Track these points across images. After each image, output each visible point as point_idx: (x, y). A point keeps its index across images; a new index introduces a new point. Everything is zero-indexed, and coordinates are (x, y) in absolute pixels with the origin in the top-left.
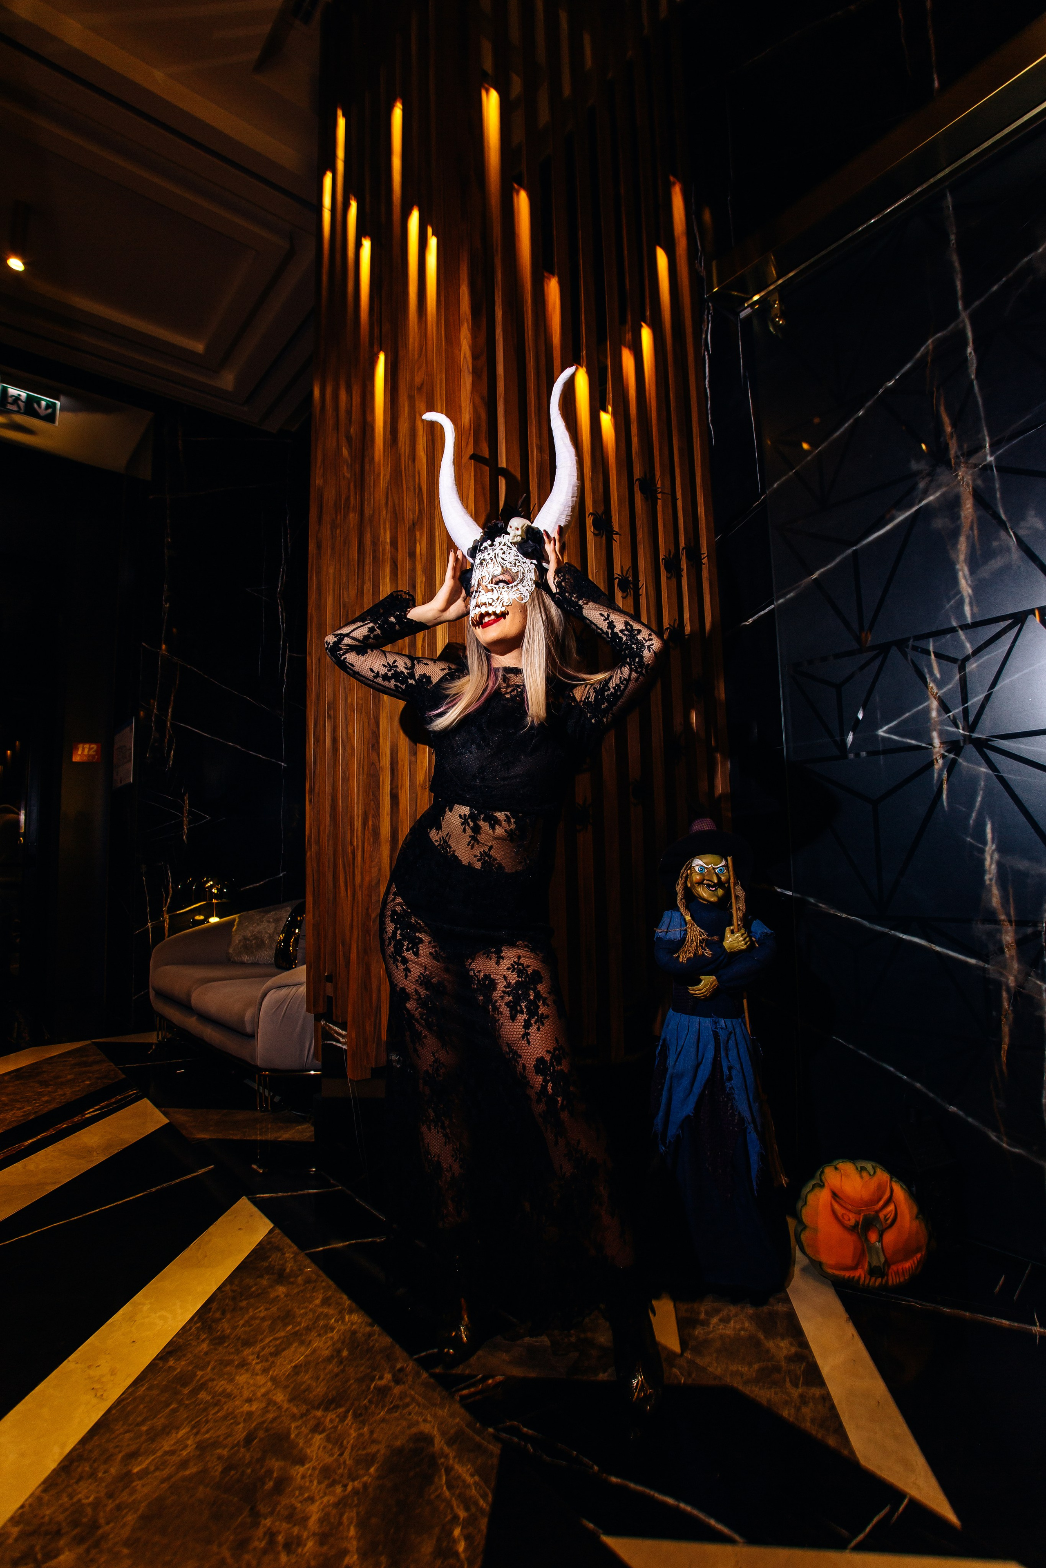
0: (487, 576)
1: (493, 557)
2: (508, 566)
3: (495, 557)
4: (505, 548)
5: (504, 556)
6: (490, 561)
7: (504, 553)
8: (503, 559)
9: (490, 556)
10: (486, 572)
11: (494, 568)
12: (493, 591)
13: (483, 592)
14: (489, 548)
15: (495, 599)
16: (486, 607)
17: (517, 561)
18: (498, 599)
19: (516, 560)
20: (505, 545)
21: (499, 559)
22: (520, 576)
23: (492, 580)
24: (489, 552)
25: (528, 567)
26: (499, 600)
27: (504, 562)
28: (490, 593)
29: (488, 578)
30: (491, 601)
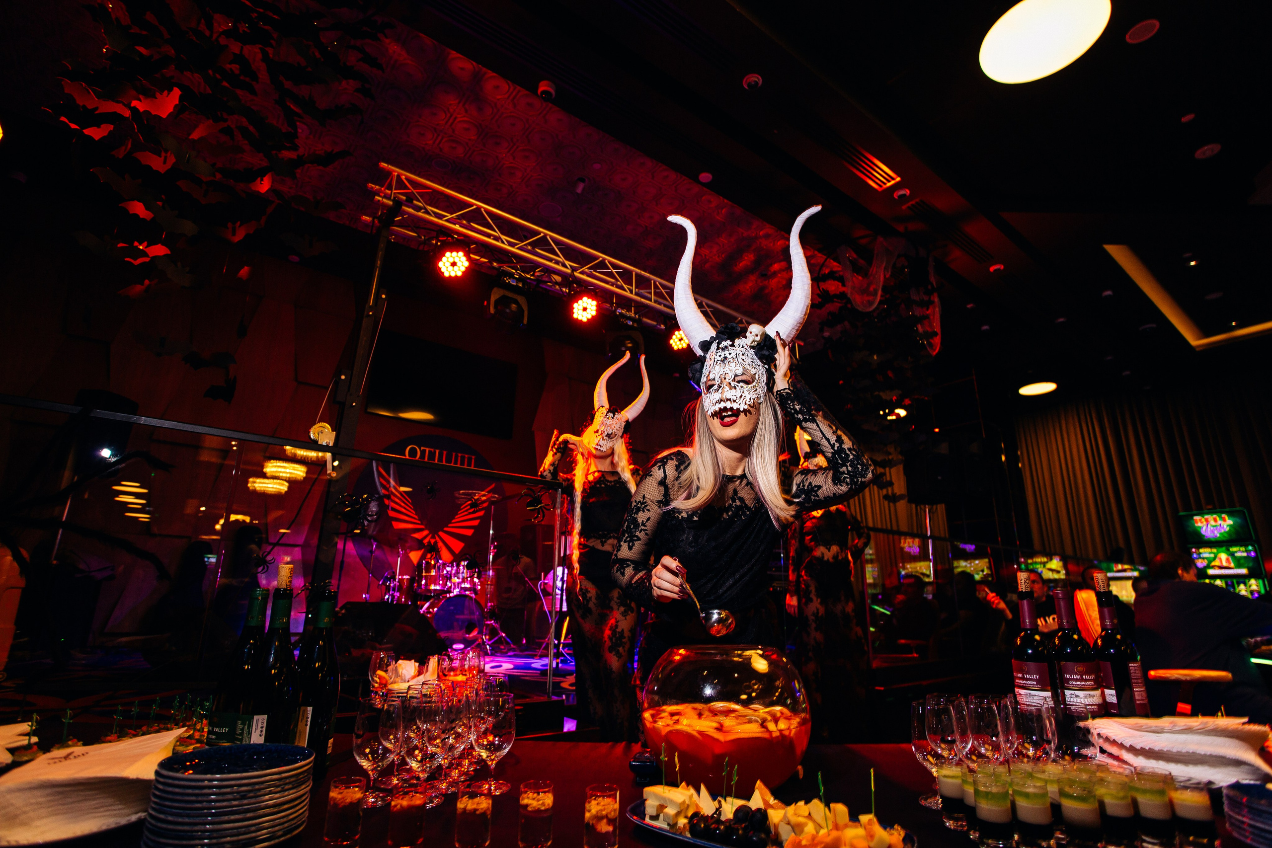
0: (730, 374)
1: (735, 357)
2: (747, 367)
3: (736, 357)
4: (743, 350)
5: (743, 357)
6: (732, 361)
7: (743, 355)
8: (743, 360)
9: (731, 356)
10: (728, 370)
11: (736, 368)
12: (735, 388)
13: (727, 388)
14: (730, 348)
15: (738, 396)
16: (731, 403)
17: (754, 364)
18: (741, 396)
19: (753, 362)
20: (743, 347)
21: (740, 360)
22: (757, 377)
23: (734, 378)
24: (730, 352)
25: (760, 370)
26: (742, 398)
27: (745, 363)
28: (734, 390)
29: (730, 376)
30: (735, 399)
